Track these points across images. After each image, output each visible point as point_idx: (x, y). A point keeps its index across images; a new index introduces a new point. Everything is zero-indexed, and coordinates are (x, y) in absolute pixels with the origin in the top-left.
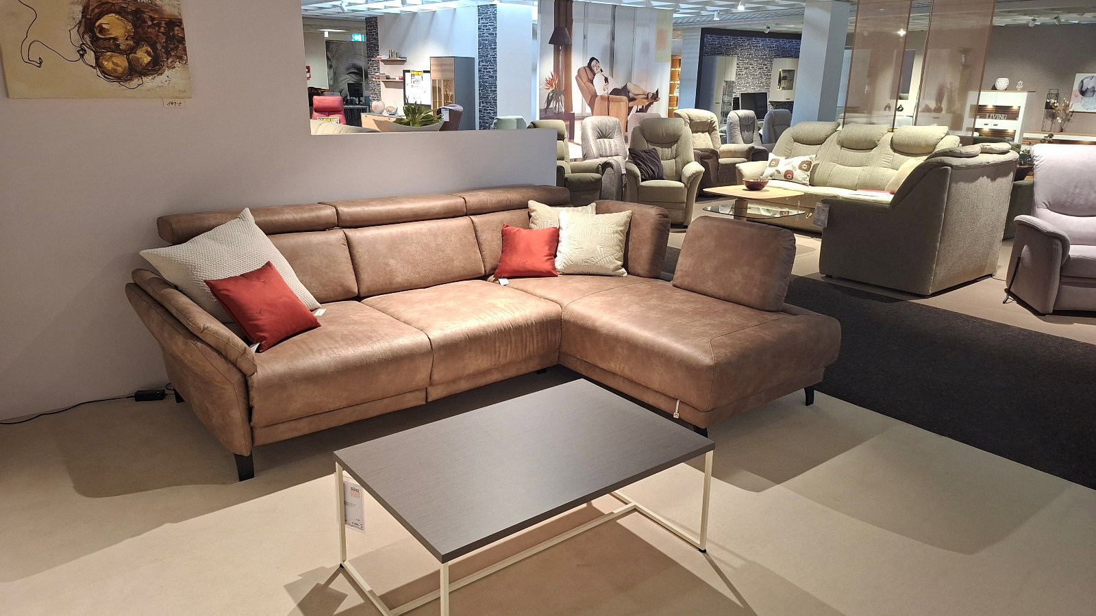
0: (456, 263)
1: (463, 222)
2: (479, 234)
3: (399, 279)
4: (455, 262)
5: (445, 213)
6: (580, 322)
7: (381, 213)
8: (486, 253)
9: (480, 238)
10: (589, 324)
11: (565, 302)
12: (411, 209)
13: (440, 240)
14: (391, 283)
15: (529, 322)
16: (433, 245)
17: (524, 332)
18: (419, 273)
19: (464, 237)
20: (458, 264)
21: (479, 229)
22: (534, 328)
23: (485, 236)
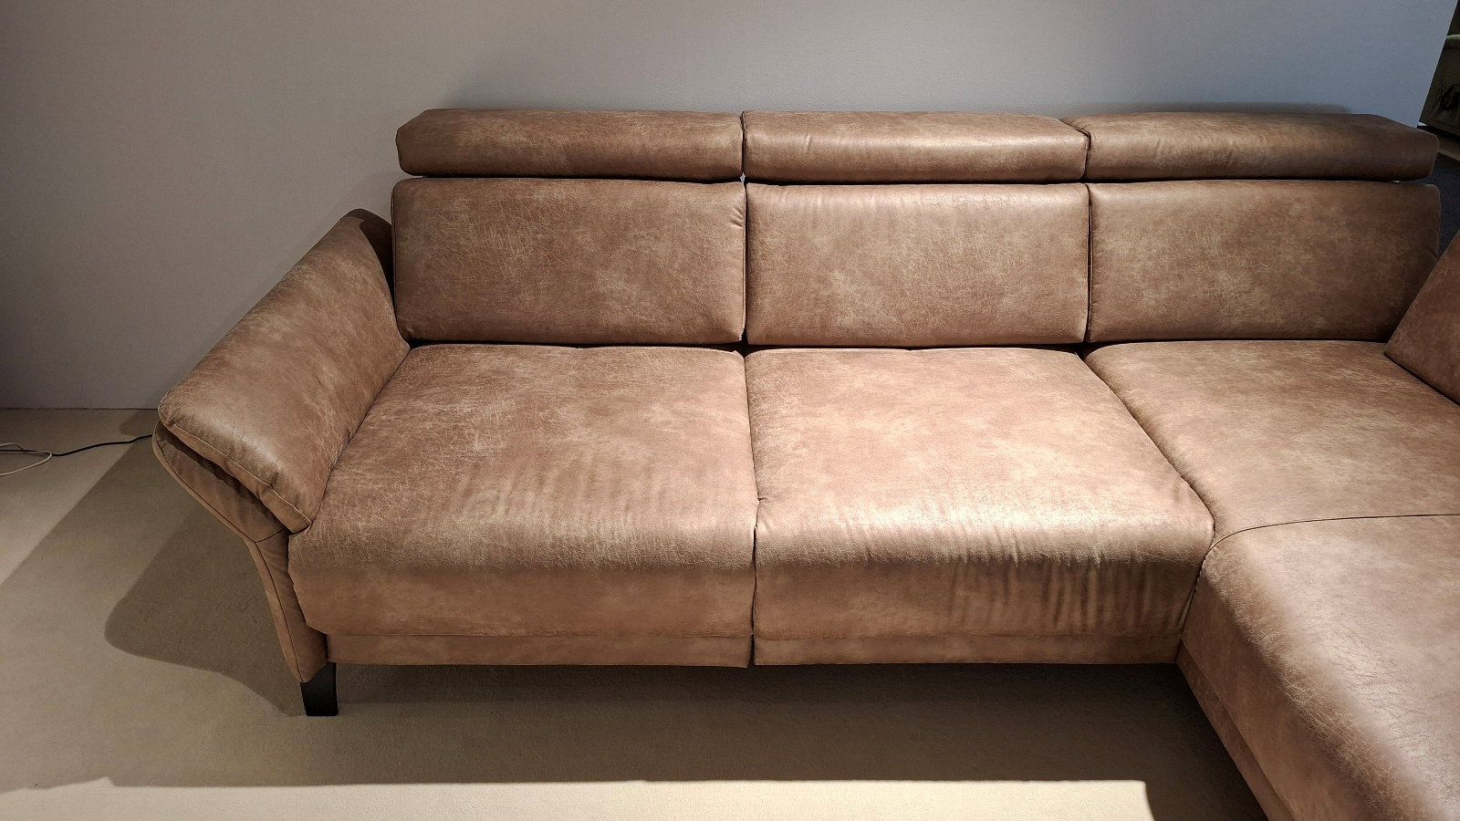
0: (1007, 302)
1: (1066, 198)
2: (1098, 236)
3: (848, 320)
4: (1005, 300)
5: (1022, 170)
6: (1241, 615)
7: (846, 155)
8: (1105, 287)
9: (1099, 247)
10: (1266, 640)
11: (1238, 518)
12: (929, 152)
13: (980, 240)
14: (824, 327)
15: (1080, 554)
16: (958, 249)
17: (1055, 578)
18: (900, 313)
19: (1053, 238)
20: (1011, 307)
21: (1102, 222)
22: (1093, 575)
23: (1114, 244)
